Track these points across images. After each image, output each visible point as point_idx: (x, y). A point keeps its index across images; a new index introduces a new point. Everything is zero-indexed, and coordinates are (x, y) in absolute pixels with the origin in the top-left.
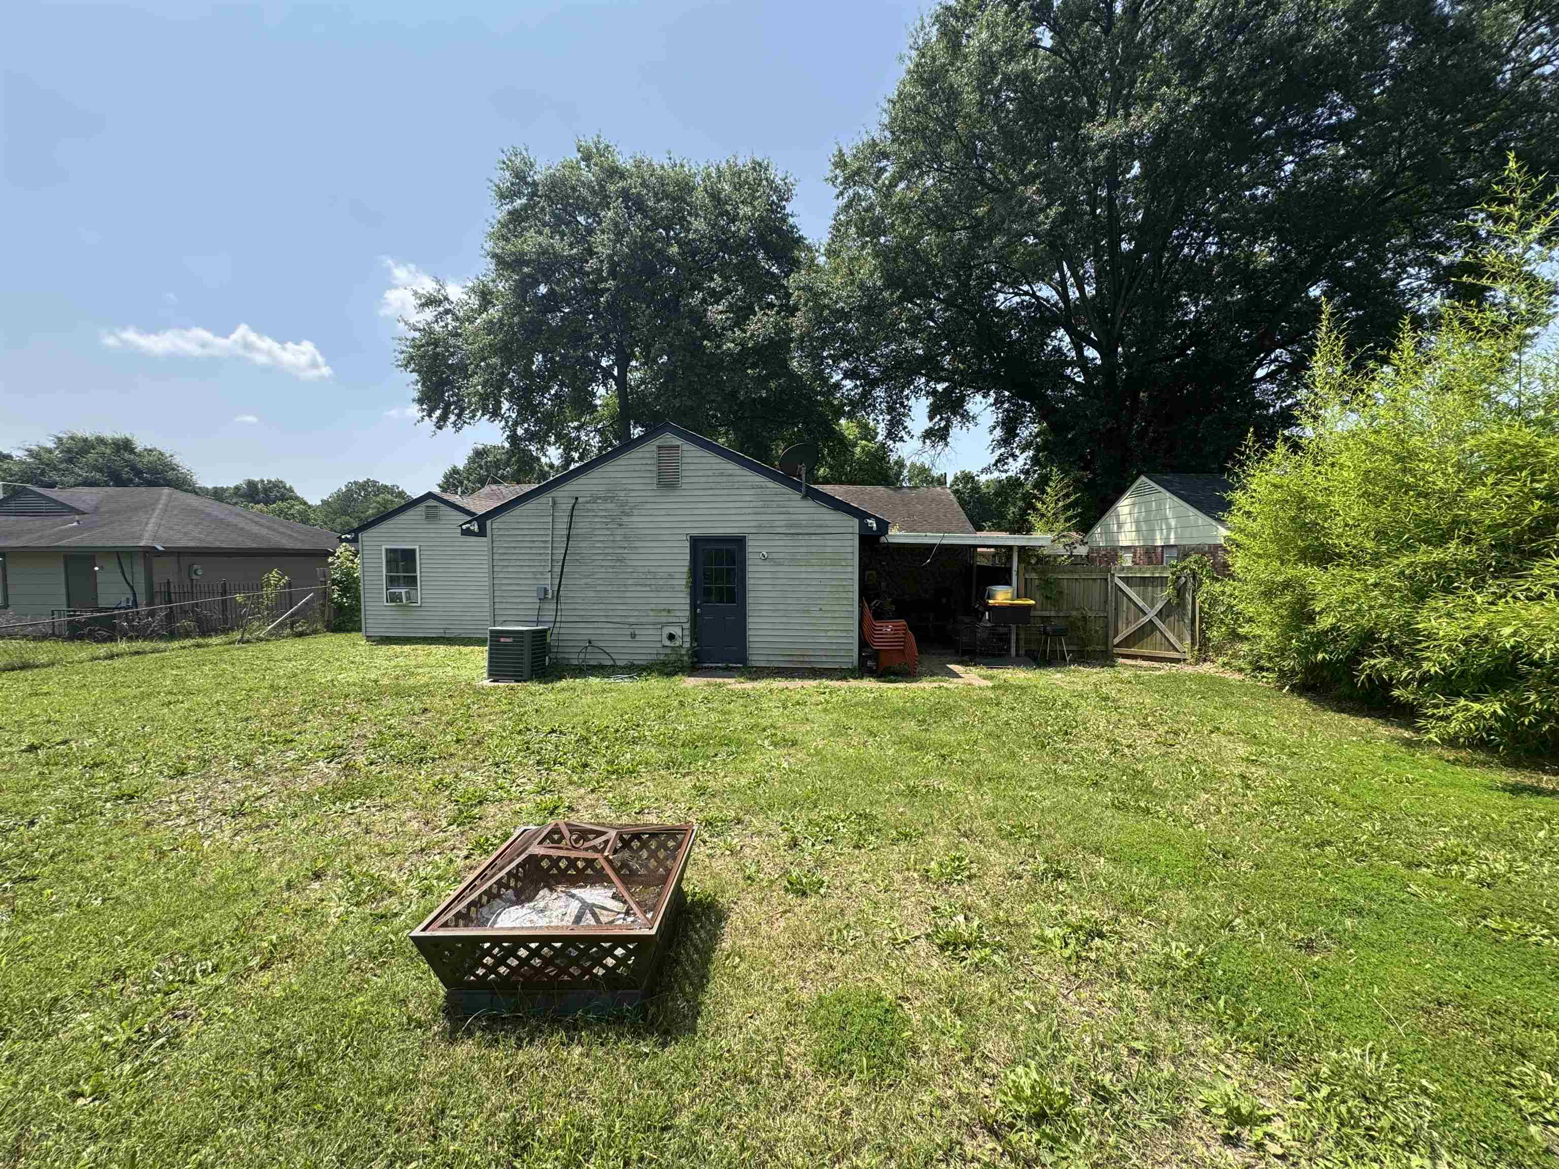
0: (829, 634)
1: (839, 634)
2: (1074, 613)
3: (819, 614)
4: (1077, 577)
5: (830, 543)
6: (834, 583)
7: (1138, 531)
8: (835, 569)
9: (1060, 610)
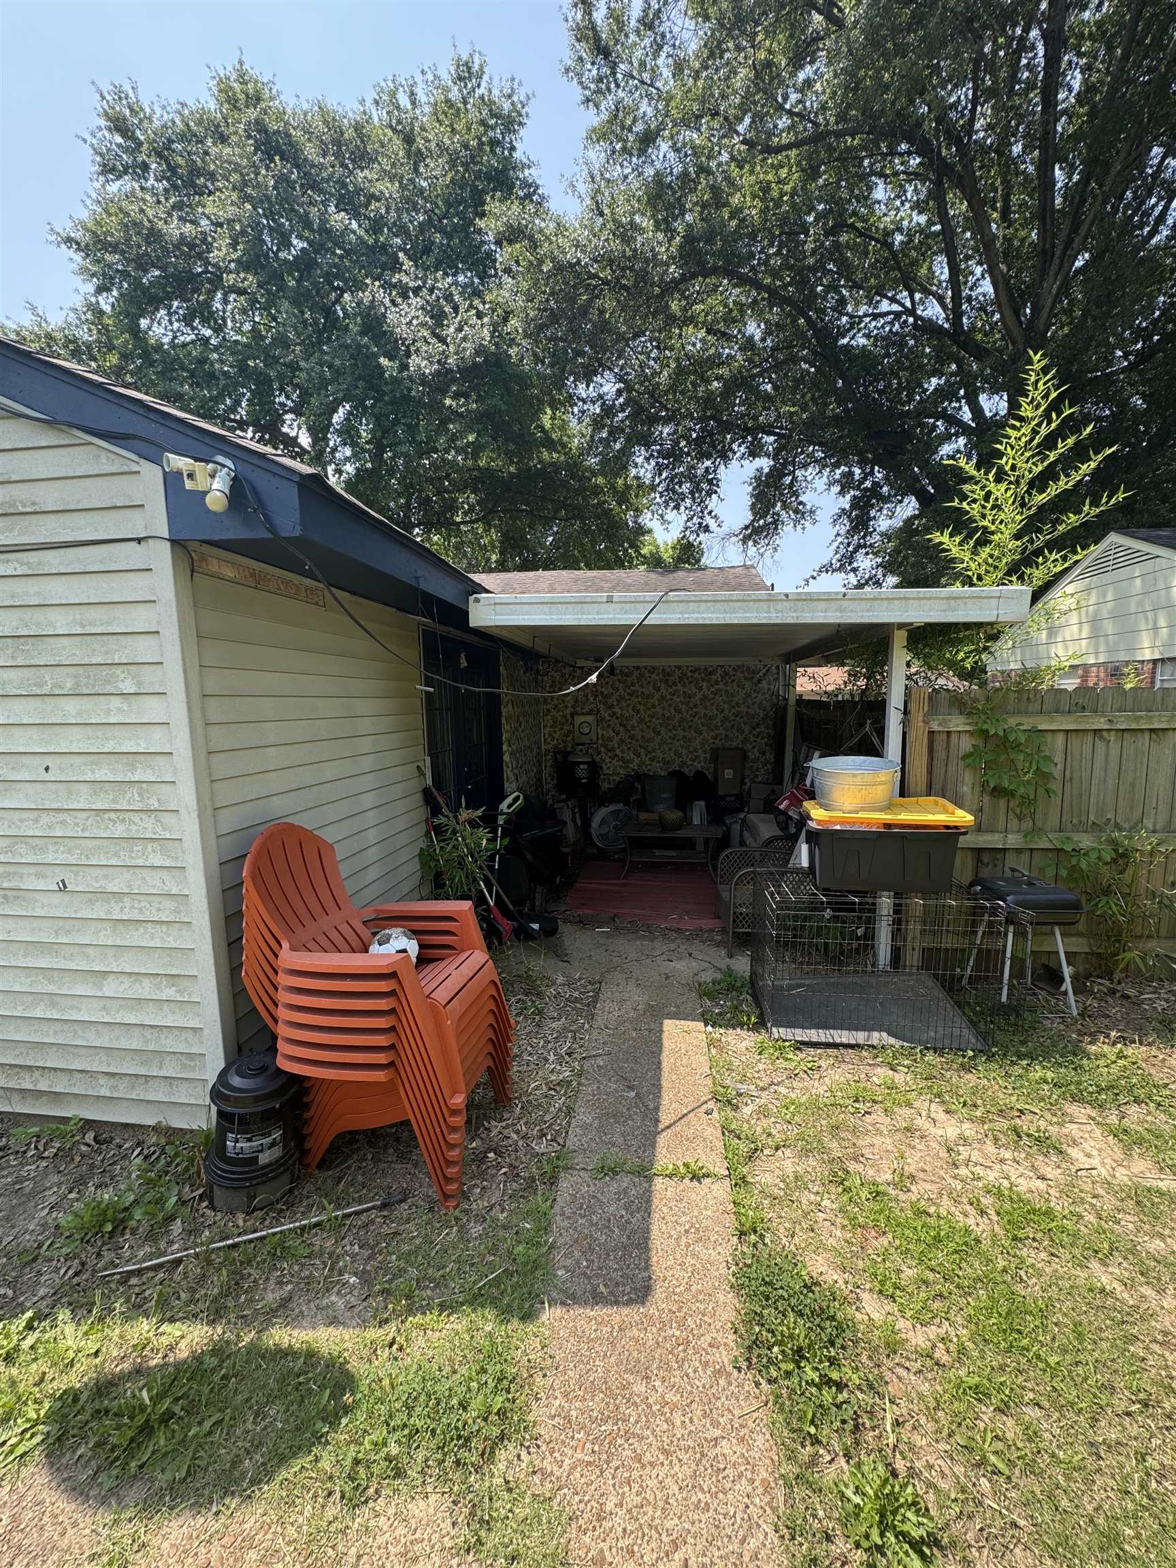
0: (110, 988)
1: (145, 989)
2: (1085, 841)
3: (57, 905)
4: (1101, 723)
5: (57, 590)
6: (103, 774)
7: (1095, 636)
8: (96, 711)
9: (1036, 831)
